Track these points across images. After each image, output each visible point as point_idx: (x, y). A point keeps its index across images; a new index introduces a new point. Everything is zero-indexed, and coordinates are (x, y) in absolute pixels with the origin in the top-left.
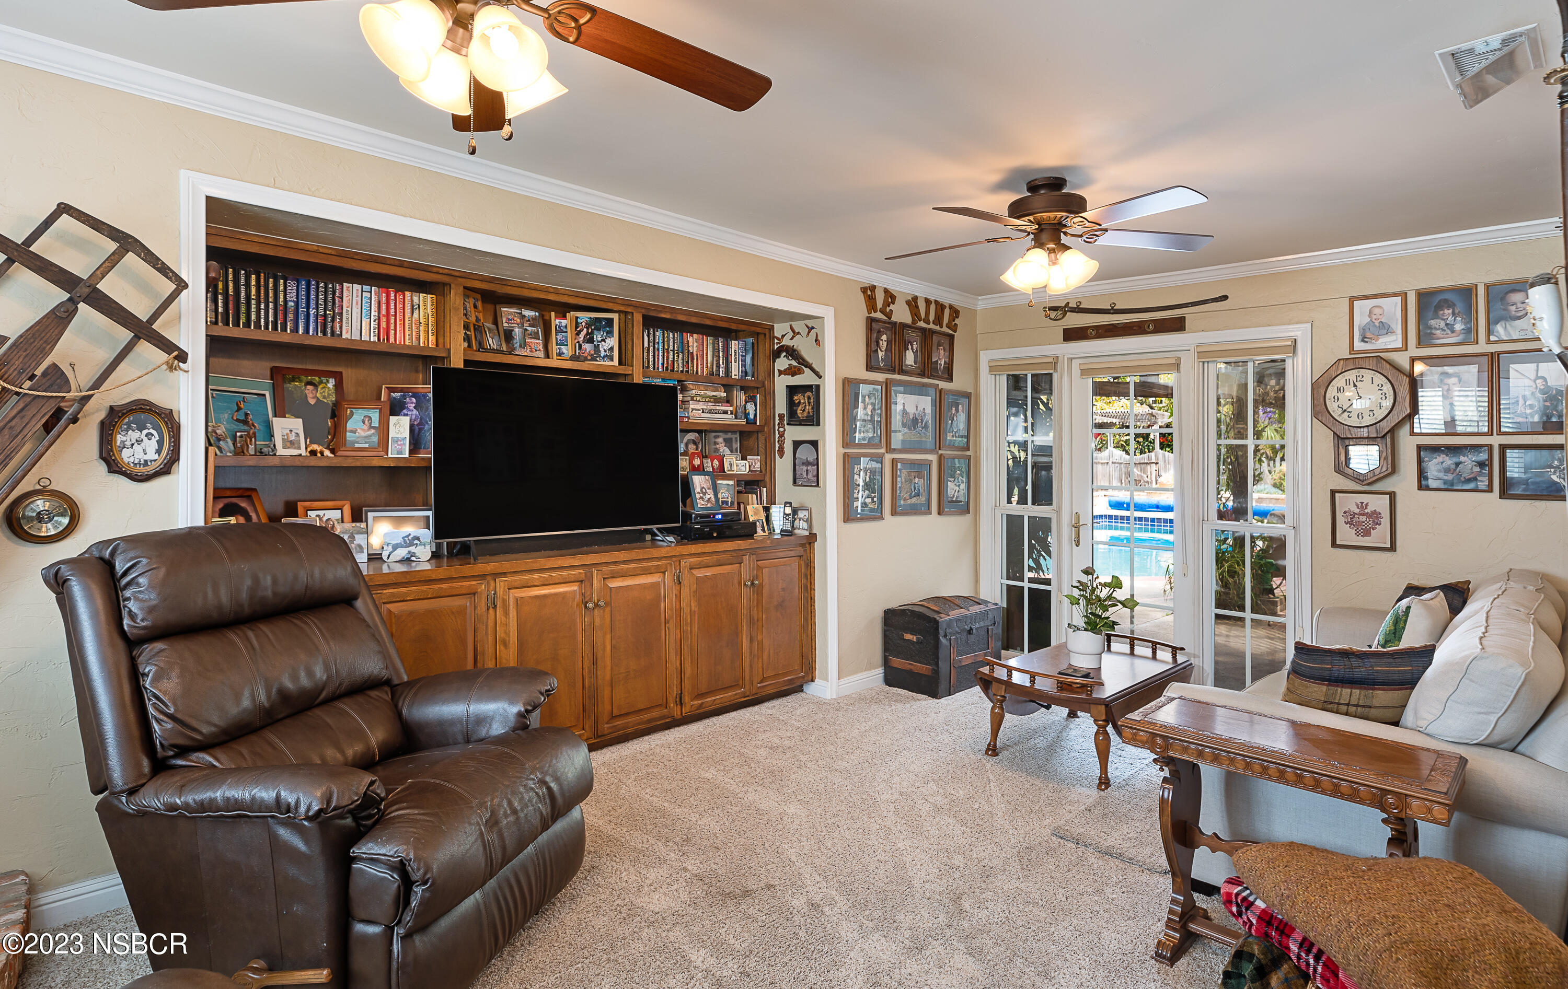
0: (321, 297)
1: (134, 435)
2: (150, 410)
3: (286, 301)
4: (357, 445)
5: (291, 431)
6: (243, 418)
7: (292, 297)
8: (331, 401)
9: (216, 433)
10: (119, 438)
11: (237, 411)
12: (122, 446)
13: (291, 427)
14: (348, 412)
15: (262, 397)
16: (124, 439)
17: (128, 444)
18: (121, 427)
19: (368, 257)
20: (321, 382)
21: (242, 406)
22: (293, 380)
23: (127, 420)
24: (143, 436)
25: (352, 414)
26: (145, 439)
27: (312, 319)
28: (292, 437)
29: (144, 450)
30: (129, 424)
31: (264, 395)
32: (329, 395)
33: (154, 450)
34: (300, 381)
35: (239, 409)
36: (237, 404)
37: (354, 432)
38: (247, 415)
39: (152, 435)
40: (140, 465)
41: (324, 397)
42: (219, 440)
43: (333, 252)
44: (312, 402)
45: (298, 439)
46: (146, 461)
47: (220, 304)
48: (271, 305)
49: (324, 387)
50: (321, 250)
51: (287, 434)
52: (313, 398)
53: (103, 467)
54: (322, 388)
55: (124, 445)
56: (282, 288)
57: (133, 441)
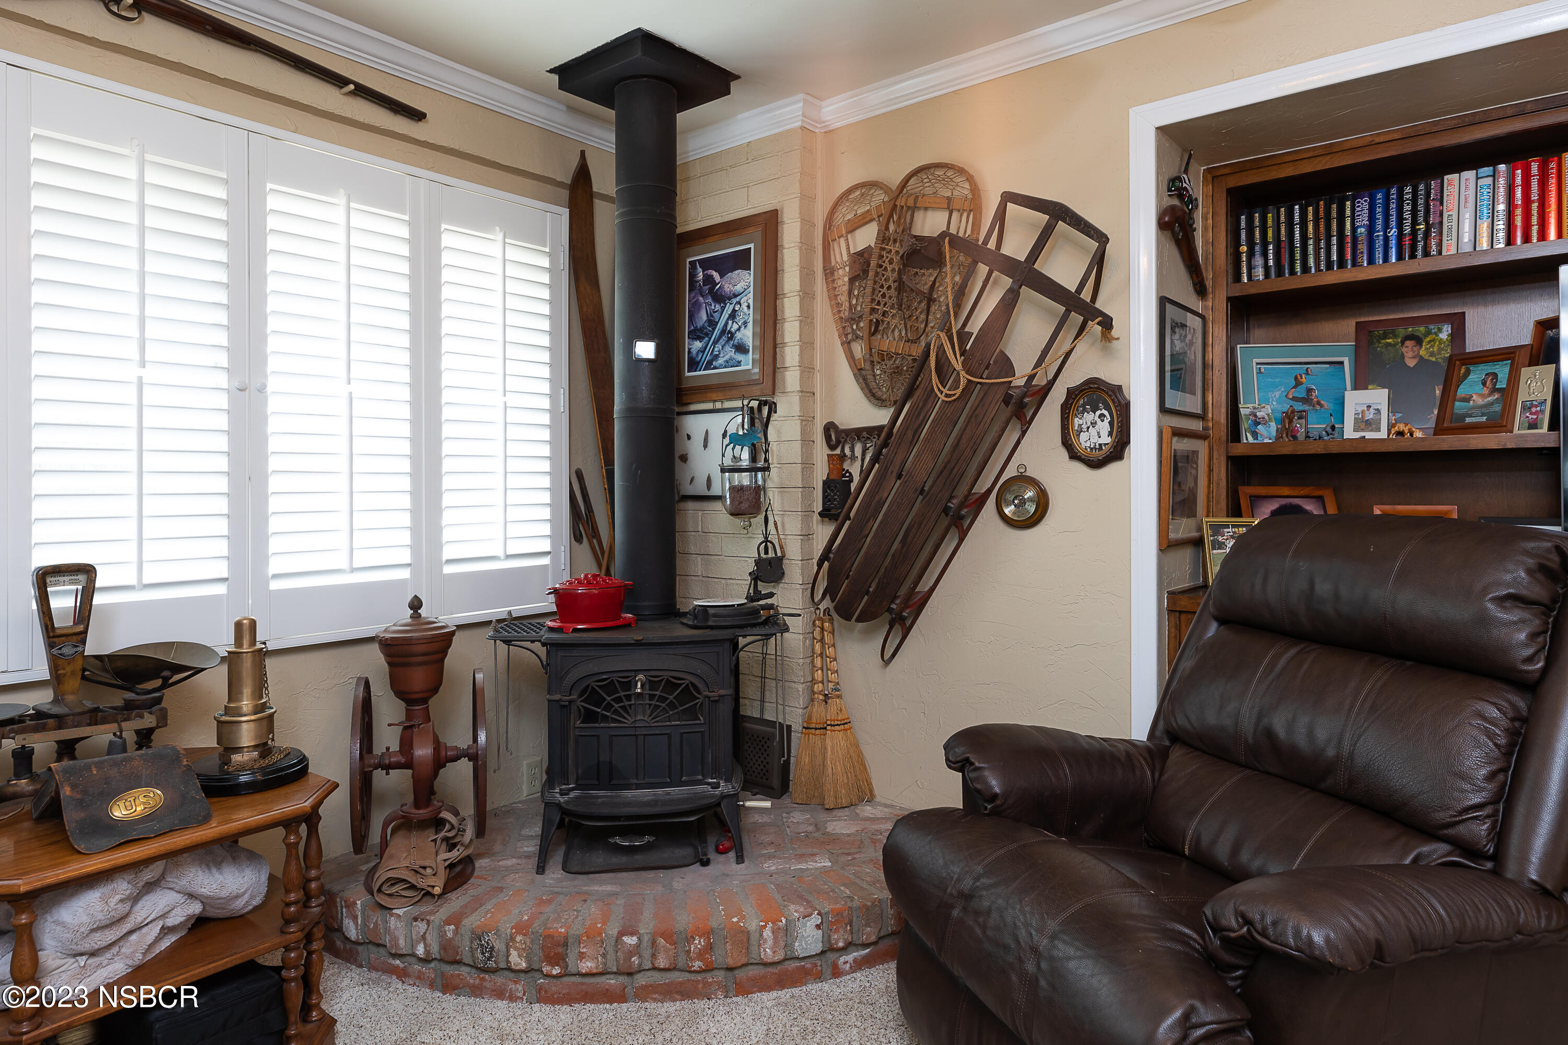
0: (1407, 208)
1: (1089, 417)
2: (1098, 388)
3: (1354, 229)
4: (1468, 420)
5: (1369, 407)
6: (1304, 395)
7: (1363, 219)
8: (1444, 358)
9: (1256, 416)
10: (1077, 421)
11: (1295, 387)
12: (1079, 430)
13: (1369, 402)
14: (1463, 371)
15: (1337, 366)
16: (1081, 422)
17: (1084, 427)
18: (1077, 410)
19: (1455, 122)
20: (1429, 333)
21: (1304, 380)
22: (1385, 336)
23: (1081, 402)
24: (1097, 418)
25: (1468, 373)
26: (1099, 421)
27: (1393, 243)
28: (1370, 415)
29: (1098, 433)
30: (1084, 406)
31: (1342, 363)
32: (1440, 349)
33: (1107, 433)
34: (1395, 336)
35: (1298, 383)
36: (1296, 378)
37: (1467, 399)
38: (1309, 391)
39: (1105, 416)
40: (1096, 449)
41: (1432, 354)
42: (1257, 423)
43: (1396, 136)
44: (1411, 363)
45: (1378, 417)
46: (1100, 445)
47: (1271, 256)
48: (1334, 240)
49: (1433, 340)
50: (1377, 140)
51: (1363, 412)
52: (1413, 357)
53: (1064, 454)
54: (1430, 342)
55: (1082, 428)
56: (1348, 212)
57: (1089, 424)
